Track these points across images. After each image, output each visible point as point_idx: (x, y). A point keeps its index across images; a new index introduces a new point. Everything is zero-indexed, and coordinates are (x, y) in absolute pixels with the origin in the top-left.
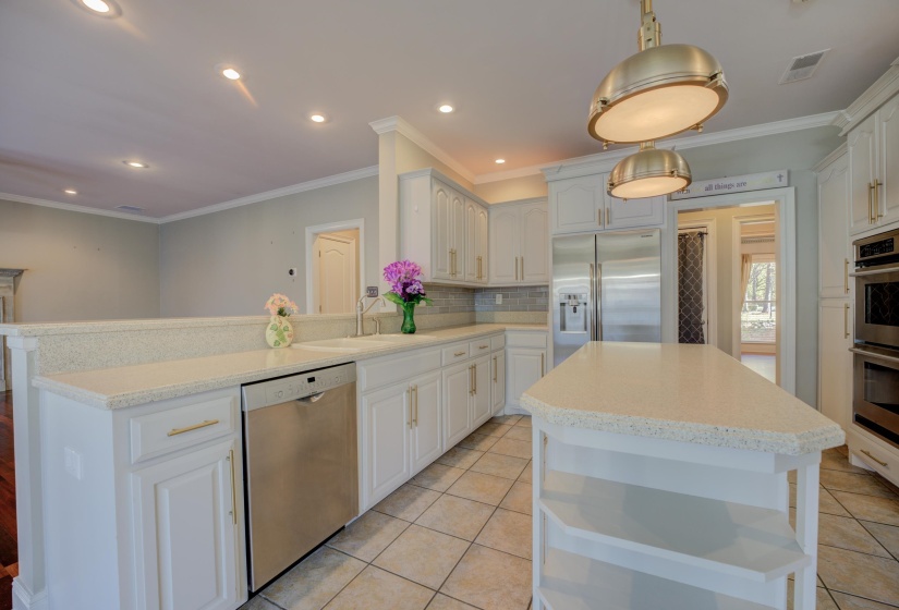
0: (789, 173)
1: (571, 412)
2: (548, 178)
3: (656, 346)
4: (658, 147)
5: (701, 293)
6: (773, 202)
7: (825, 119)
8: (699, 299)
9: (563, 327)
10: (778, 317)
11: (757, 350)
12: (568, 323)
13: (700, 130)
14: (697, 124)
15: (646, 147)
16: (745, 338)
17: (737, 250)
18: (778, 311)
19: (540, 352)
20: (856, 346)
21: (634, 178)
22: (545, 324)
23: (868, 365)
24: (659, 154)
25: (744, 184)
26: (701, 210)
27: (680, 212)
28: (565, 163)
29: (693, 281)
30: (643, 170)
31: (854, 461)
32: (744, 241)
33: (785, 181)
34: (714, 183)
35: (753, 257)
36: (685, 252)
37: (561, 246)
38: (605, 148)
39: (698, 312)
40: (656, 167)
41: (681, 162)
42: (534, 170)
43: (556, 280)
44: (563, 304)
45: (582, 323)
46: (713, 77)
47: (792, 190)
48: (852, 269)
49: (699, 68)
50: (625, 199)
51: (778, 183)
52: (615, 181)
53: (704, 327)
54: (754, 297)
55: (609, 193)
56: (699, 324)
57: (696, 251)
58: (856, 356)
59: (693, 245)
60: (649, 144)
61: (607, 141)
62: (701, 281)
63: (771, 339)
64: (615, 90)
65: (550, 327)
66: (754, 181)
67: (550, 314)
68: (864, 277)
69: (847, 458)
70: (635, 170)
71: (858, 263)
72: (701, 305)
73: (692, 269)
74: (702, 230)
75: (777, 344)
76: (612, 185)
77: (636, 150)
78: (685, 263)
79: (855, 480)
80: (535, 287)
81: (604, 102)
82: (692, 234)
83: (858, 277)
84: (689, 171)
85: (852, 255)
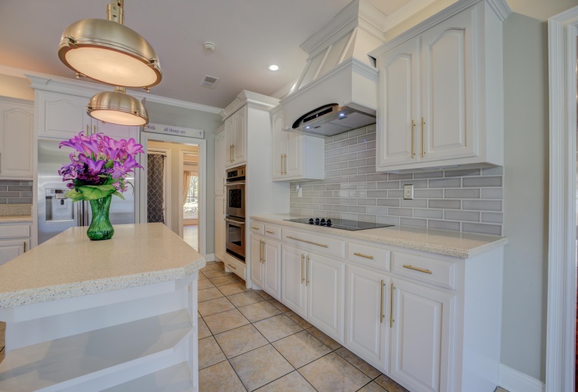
0: (204, 132)
1: (21, 292)
2: (33, 85)
3: (131, 226)
4: (128, 93)
5: (162, 191)
6: (197, 145)
7: (216, 110)
8: (161, 195)
9: (49, 217)
10: (199, 205)
11: (189, 224)
12: (54, 213)
13: (148, 91)
14: (147, 87)
15: (120, 90)
16: (186, 217)
17: (182, 168)
18: (199, 202)
19: (22, 241)
20: (227, 217)
21: (109, 108)
22: (29, 215)
23: (231, 226)
24: (129, 98)
25: (184, 132)
26: (163, 142)
27: (149, 140)
28: (54, 78)
29: (157, 184)
30: (114, 104)
31: (227, 270)
32: (185, 164)
33: (202, 136)
34: (169, 127)
35: (192, 173)
36: (153, 166)
37: (45, 147)
38: (78, 77)
39: (161, 203)
40: (124, 105)
41: (142, 108)
42: (20, 73)
43: (40, 177)
44: (48, 198)
45: (69, 213)
46: (152, 61)
47: (205, 141)
48: (226, 182)
49: (146, 53)
50: (103, 122)
51: (199, 136)
52: (94, 106)
53: (164, 212)
54: (194, 194)
55: (89, 114)
56: (161, 210)
57: (159, 166)
58: (227, 222)
59: (158, 162)
60: (121, 88)
61: (79, 73)
62: (162, 184)
63: (196, 216)
64: (84, 36)
65: (34, 218)
66: (190, 132)
67: (34, 207)
68: (229, 186)
69: (224, 269)
70: (109, 103)
71: (227, 180)
72: (162, 199)
73: (157, 176)
74: (163, 154)
75: (199, 219)
76: (90, 108)
77: (112, 90)
78: (153, 173)
79: (226, 278)
80: (19, 181)
81: (72, 40)
82: (158, 155)
83: (227, 186)
84: (147, 115)
85: (225, 176)
